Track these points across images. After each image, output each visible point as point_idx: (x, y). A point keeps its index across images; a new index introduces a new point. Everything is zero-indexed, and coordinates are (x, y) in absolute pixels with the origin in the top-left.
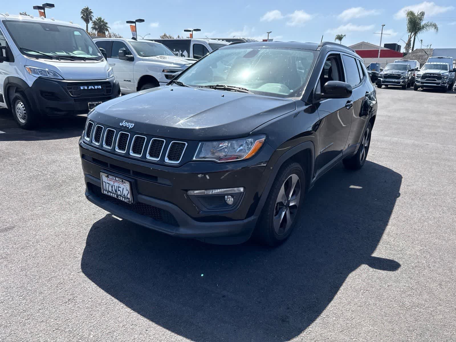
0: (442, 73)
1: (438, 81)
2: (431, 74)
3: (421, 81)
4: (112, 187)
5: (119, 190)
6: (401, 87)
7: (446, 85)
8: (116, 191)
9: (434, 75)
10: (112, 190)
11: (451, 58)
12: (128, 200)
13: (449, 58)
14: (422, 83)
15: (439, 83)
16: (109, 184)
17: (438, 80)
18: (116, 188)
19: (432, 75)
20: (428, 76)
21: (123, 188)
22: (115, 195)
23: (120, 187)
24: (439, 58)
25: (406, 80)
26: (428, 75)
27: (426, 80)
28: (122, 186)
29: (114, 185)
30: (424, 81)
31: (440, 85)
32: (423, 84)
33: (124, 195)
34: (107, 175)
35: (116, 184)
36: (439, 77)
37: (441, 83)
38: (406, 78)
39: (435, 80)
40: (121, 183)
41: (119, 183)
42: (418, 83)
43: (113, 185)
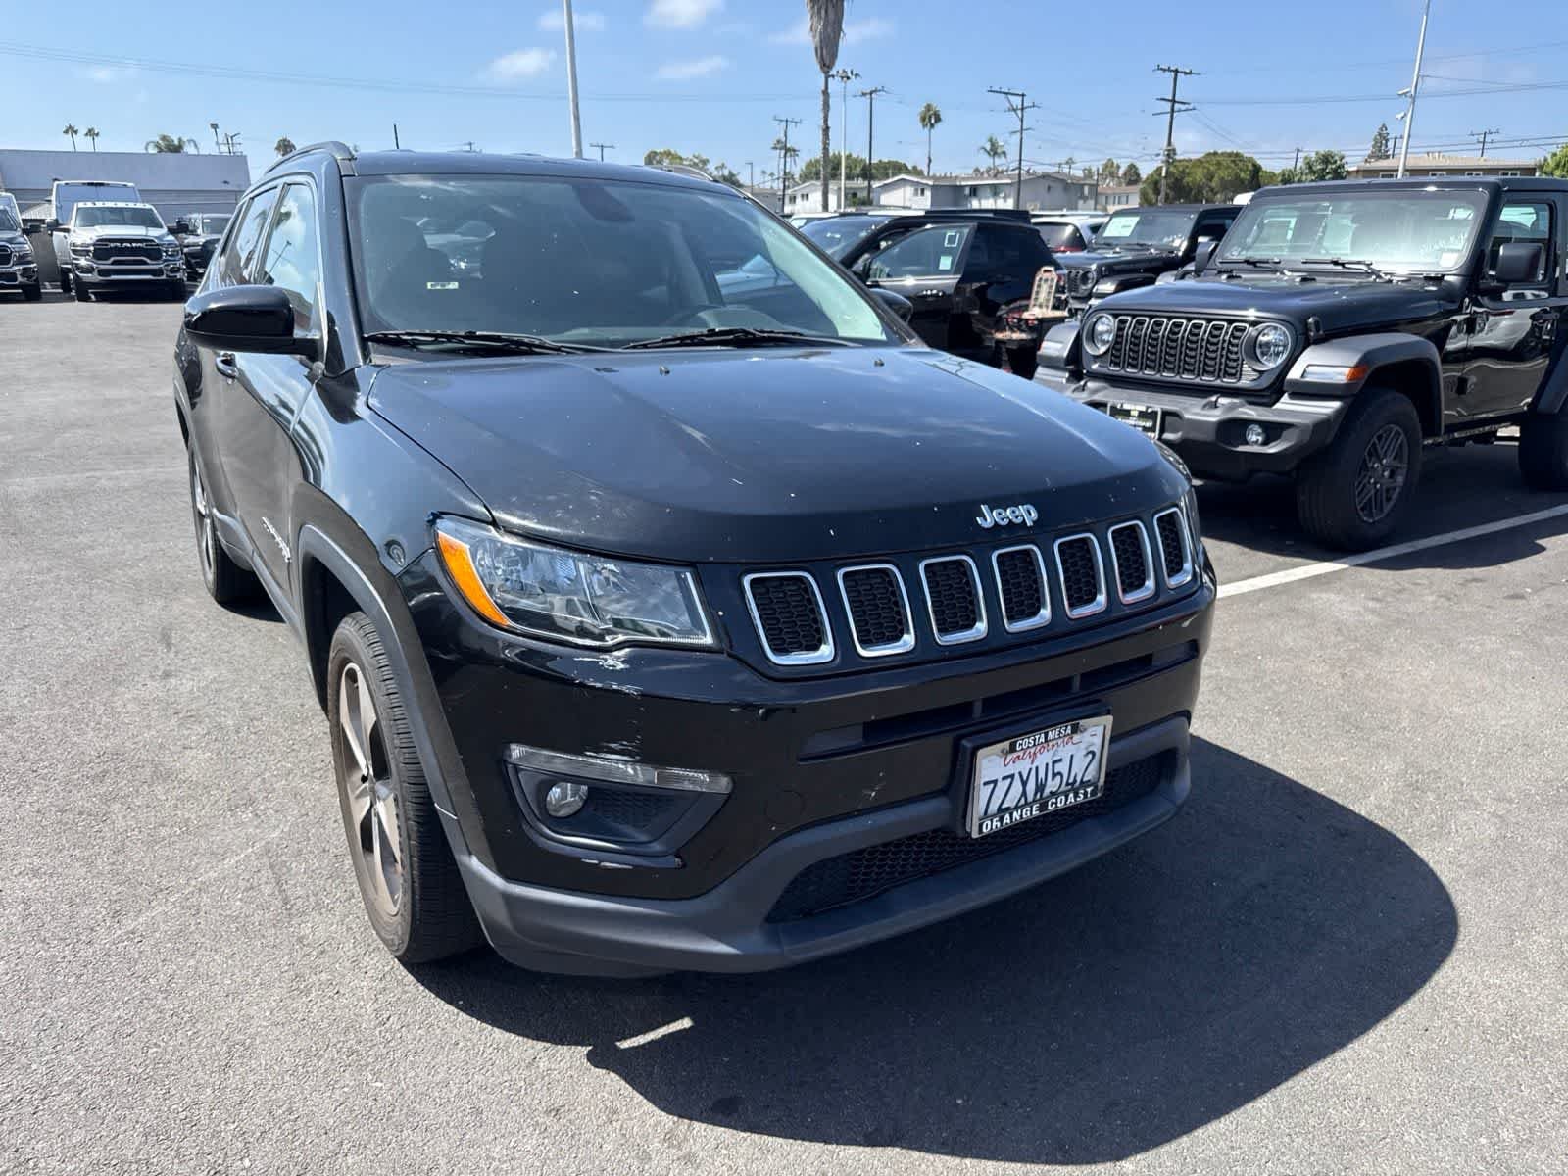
0: (156, 238)
1: (153, 265)
2: (122, 241)
3: (95, 265)
4: (1024, 784)
5: (1054, 775)
6: (20, 291)
7: (179, 276)
8: (1040, 788)
9: (134, 245)
10: (1024, 793)
11: (130, 185)
12: (1089, 790)
13: (125, 185)
14: (102, 273)
15: (159, 272)
16: (1012, 777)
17: (151, 259)
18: (1042, 775)
19: (129, 245)
20: (116, 247)
21: (1072, 756)
22: (1034, 809)
23: (1060, 760)
24: (89, 184)
25: (32, 265)
26: (112, 245)
27: (114, 263)
28: (1065, 751)
29: (1037, 768)
30: (106, 265)
31: (164, 277)
32: (109, 276)
33: (1071, 781)
34: (1006, 744)
35: (1044, 759)
36: (152, 250)
37: (167, 270)
38: (30, 258)
39: (145, 263)
40: (1060, 741)
41: (1053, 745)
42: (90, 275)
43: (1031, 769)
